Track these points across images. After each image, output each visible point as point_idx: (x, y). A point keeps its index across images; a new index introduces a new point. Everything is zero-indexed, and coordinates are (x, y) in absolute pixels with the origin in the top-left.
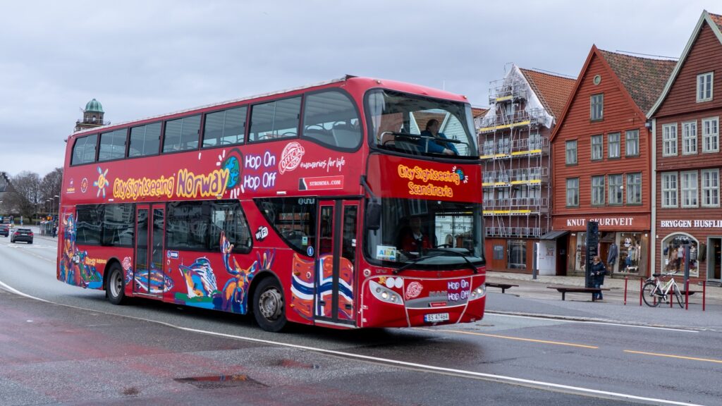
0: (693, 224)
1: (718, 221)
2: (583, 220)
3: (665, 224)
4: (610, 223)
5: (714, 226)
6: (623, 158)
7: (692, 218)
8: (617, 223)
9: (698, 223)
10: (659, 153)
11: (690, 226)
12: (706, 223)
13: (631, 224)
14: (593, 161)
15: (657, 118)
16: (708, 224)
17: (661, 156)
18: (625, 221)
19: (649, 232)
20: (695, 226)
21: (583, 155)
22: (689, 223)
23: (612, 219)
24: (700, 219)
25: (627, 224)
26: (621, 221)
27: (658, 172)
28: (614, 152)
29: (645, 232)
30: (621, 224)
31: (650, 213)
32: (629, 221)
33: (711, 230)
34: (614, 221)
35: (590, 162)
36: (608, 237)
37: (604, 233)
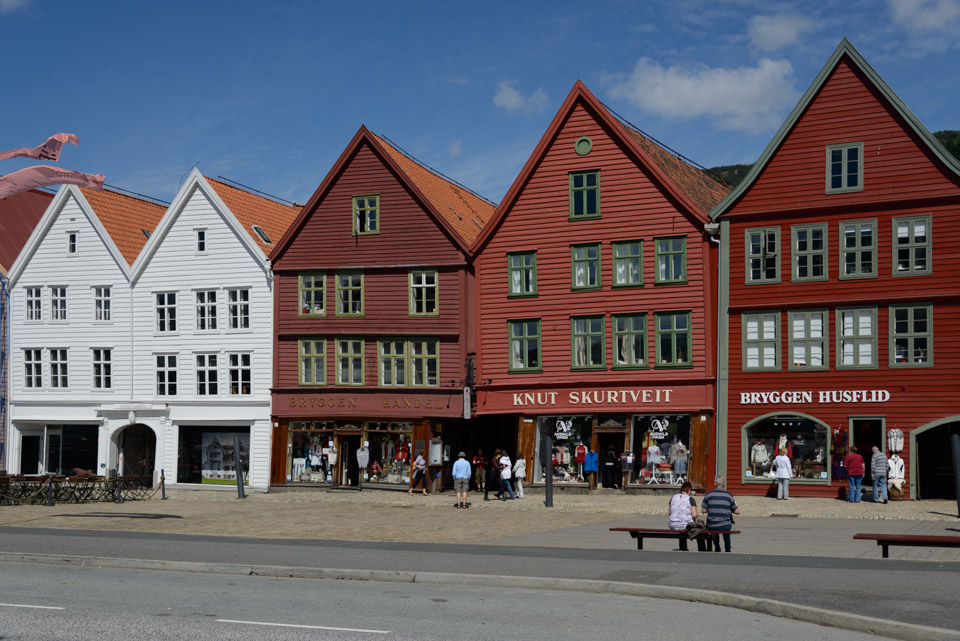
0: (816, 397)
1: (874, 392)
2: (553, 394)
3: (749, 398)
4: (620, 397)
5: (864, 400)
6: (647, 286)
7: (813, 388)
8: (635, 399)
9: (825, 397)
10: (737, 279)
11: (810, 400)
12: (845, 395)
13: (667, 400)
14: (575, 290)
15: (733, 220)
16: (851, 396)
17: (743, 283)
18: (654, 395)
19: (711, 414)
20: (821, 401)
21: (551, 278)
22: (807, 395)
23: (624, 393)
24: (831, 389)
25: (658, 400)
26: (644, 395)
27: (734, 313)
28: (625, 276)
29: (701, 413)
30: (644, 400)
31: (714, 382)
32: (663, 395)
33: (859, 406)
34: (628, 396)
35: (569, 291)
36: (612, 423)
37: (602, 416)
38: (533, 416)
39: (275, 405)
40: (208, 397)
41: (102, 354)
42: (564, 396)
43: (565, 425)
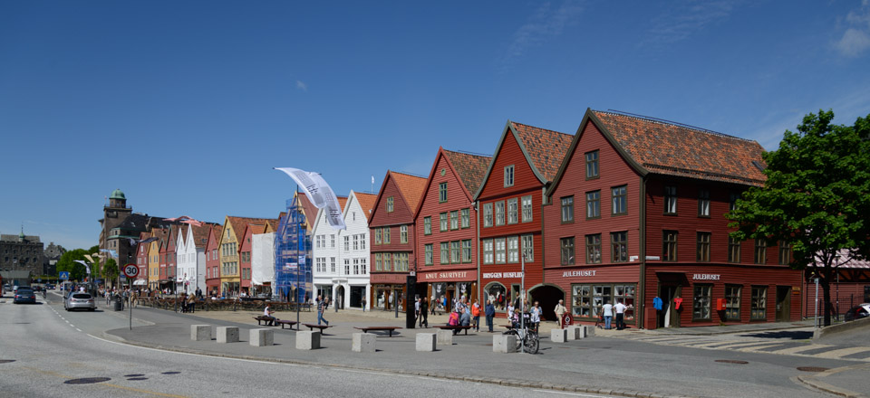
0: (502, 275)
1: (518, 273)
2: (436, 274)
3: (486, 276)
4: (453, 275)
5: (515, 276)
6: (460, 229)
7: (502, 272)
8: (457, 276)
9: (506, 275)
10: (482, 224)
11: (501, 277)
12: (511, 274)
13: (465, 276)
14: (442, 232)
15: (481, 200)
17: (483, 227)
18: (461, 274)
19: (476, 282)
20: (504, 277)
21: (435, 227)
22: (500, 274)
23: (454, 273)
24: (507, 271)
25: (463, 276)
26: (459, 274)
27: (481, 239)
28: (454, 225)
29: (473, 282)
30: (459, 277)
31: (477, 269)
32: (464, 274)
33: (514, 279)
35: (439, 232)
36: (451, 286)
37: (449, 283)
38: (431, 283)
39: (371, 278)
40: (356, 276)
41: (333, 259)
42: (438, 275)
43: (439, 287)
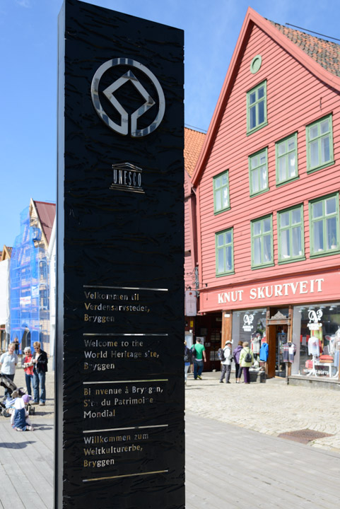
2: (240, 291)
6: (301, 177)
13: (320, 289)
14: (255, 195)
18: (308, 285)
21: (239, 191)
23: (286, 285)
25: (312, 291)
26: (302, 286)
28: (285, 172)
32: (316, 284)
34: (289, 288)
36: (279, 315)
37: (273, 310)
38: (231, 312)
42: (246, 294)
43: (249, 319)
